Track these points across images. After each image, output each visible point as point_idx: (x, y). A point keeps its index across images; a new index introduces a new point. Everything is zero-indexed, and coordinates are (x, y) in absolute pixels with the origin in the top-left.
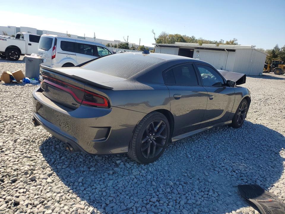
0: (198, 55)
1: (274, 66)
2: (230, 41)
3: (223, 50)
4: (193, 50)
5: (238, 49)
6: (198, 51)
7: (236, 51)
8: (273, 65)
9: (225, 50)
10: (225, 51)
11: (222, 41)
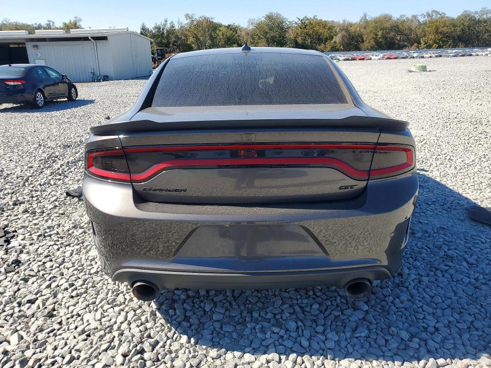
0: (38, 55)
1: (160, 57)
2: (70, 23)
3: (86, 39)
4: (24, 44)
5: (112, 35)
6: (36, 46)
7: (108, 38)
8: (158, 55)
9: (90, 38)
10: (90, 40)
11: (51, 23)
